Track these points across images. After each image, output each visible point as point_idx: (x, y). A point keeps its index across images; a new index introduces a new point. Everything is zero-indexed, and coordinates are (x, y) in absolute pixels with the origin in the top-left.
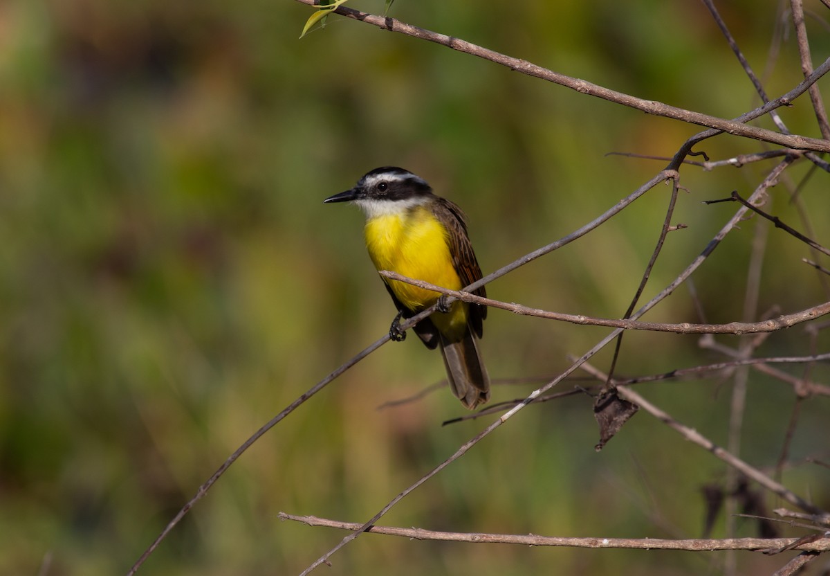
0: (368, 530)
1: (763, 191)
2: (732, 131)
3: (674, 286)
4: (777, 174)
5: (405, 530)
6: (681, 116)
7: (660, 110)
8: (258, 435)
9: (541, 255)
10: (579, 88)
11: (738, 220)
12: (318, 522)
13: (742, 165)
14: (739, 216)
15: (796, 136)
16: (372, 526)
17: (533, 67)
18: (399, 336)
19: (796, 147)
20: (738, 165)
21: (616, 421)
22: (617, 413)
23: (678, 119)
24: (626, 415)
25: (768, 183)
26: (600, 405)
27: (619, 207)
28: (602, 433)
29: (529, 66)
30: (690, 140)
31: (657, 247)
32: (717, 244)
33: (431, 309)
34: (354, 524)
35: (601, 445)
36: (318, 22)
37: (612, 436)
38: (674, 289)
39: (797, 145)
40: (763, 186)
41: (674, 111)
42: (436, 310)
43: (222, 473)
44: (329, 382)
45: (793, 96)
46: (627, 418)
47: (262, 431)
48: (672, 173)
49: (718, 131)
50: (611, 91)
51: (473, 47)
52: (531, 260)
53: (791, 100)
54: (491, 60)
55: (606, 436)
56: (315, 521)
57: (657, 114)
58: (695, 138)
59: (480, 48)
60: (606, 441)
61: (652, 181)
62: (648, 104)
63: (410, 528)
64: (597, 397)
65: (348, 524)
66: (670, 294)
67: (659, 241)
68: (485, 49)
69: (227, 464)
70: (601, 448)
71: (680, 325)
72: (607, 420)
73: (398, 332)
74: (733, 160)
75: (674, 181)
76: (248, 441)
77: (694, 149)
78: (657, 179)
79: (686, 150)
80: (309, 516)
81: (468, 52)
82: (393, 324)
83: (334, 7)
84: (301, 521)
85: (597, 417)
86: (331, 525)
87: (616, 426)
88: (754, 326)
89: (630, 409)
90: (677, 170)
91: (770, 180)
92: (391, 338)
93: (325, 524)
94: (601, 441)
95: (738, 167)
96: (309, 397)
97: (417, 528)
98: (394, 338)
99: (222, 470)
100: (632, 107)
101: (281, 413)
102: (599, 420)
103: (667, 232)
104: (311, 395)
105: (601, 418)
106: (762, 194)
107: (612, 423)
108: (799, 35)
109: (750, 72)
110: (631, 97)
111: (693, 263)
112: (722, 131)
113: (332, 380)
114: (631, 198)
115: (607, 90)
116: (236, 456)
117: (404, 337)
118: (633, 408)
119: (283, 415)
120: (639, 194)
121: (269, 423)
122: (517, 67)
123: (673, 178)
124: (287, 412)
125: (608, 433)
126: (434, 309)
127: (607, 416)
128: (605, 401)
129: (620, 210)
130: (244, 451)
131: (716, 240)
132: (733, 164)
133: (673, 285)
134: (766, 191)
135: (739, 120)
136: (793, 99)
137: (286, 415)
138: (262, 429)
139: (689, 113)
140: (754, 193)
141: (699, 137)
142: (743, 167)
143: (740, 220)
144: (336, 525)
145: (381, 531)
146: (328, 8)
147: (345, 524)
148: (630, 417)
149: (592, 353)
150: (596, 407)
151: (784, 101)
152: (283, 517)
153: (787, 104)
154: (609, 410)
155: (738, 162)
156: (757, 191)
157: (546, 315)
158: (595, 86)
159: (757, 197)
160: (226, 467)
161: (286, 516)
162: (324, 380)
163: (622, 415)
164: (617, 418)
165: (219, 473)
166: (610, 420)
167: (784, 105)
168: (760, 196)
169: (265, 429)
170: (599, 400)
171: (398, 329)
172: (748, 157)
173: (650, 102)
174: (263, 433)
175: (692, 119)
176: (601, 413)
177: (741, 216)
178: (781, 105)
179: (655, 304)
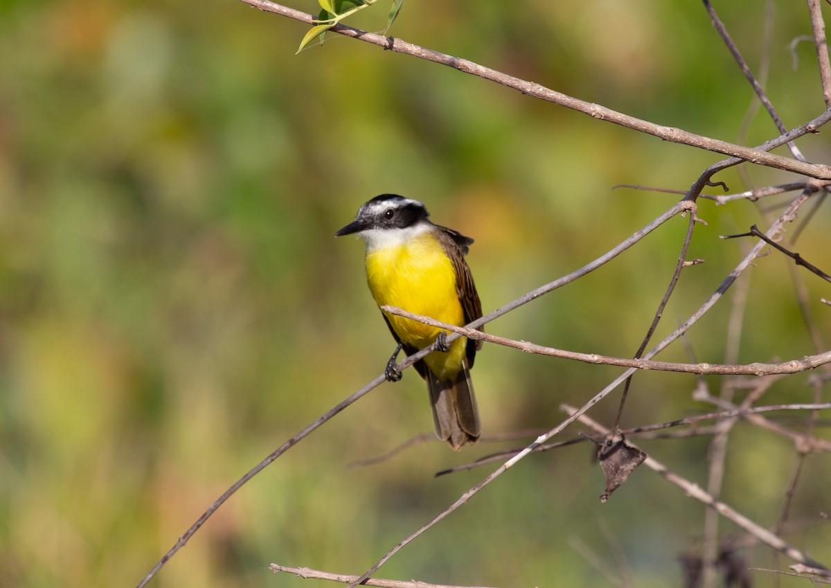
0: (363, 583)
1: (780, 226)
2: (754, 160)
3: (688, 326)
4: (796, 208)
5: (404, 583)
6: (701, 144)
7: (679, 137)
8: (242, 482)
9: (548, 291)
10: (593, 114)
11: (754, 256)
12: (312, 573)
13: (757, 199)
14: (755, 252)
15: (822, 166)
16: (368, 579)
17: (546, 91)
18: (395, 376)
19: (822, 177)
20: (753, 198)
21: (622, 469)
22: (624, 461)
23: (698, 146)
24: (634, 464)
25: (786, 218)
26: (605, 452)
27: (632, 240)
28: (608, 482)
29: (541, 90)
30: (709, 169)
31: (671, 284)
32: (733, 281)
33: (430, 349)
34: (350, 577)
35: (607, 495)
36: (316, 37)
37: (618, 485)
38: (687, 330)
39: (823, 175)
40: (781, 221)
41: (694, 138)
42: (435, 349)
43: (203, 522)
44: (319, 426)
45: (820, 123)
46: (634, 466)
47: (247, 477)
48: (689, 204)
49: (739, 159)
50: (627, 116)
51: (482, 69)
52: (538, 296)
53: (818, 127)
54: (501, 83)
55: (612, 486)
56: (308, 573)
57: (676, 141)
58: (714, 167)
59: (490, 70)
60: (612, 491)
61: (667, 213)
62: (666, 130)
63: (410, 581)
64: (602, 444)
65: (344, 577)
66: (683, 334)
67: (674, 278)
68: (494, 71)
69: (209, 513)
70: (606, 498)
71: (698, 366)
72: (613, 469)
73: (394, 372)
74: (748, 194)
75: (691, 213)
76: (232, 488)
77: (713, 179)
78: (673, 210)
79: (705, 180)
80: (303, 567)
81: (476, 74)
82: (389, 364)
83: (334, 22)
84: (294, 573)
85: (603, 465)
86: (326, 577)
87: (623, 475)
88: (776, 367)
89: (639, 457)
90: (695, 201)
91: (787, 215)
92: (386, 378)
93: (320, 577)
94: (606, 491)
95: (753, 201)
96: (297, 441)
97: (417, 580)
98: (390, 379)
99: (204, 519)
100: (649, 133)
101: (267, 458)
102: (605, 469)
103: (682, 267)
104: (300, 439)
105: (606, 467)
106: (779, 230)
107: (619, 471)
108: (821, 60)
109: (766, 100)
110: (648, 123)
111: (707, 302)
112: (744, 160)
113: (321, 424)
114: (645, 231)
115: (623, 115)
116: (219, 503)
117: (400, 377)
118: (641, 456)
119: (269, 461)
120: (654, 227)
121: (253, 469)
122: (528, 90)
123: (690, 210)
124: (274, 457)
125: (614, 482)
126: (433, 348)
127: (613, 464)
128: (610, 448)
129: (633, 244)
130: (227, 498)
131: (731, 277)
132: (748, 198)
133: (686, 325)
134: (784, 226)
135: (761, 149)
136: (821, 125)
137: (273, 460)
138: (246, 475)
139: (709, 140)
140: (771, 229)
141: (719, 166)
142: (758, 201)
143: (757, 257)
144: (331, 578)
145: (379, 584)
146: (327, 23)
147: (340, 576)
148: (638, 465)
149: (601, 396)
150: (601, 455)
151: (810, 128)
152: (276, 568)
153: (814, 132)
154: (616, 457)
155: (754, 195)
156: (773, 226)
157: (557, 354)
158: (610, 111)
159: (774, 233)
160: (207, 515)
161: (278, 567)
162: (313, 424)
163: (630, 463)
164: (624, 466)
165: (200, 522)
166: (617, 469)
167: (811, 132)
168: (777, 231)
169: (249, 476)
170: (605, 448)
171: (395, 369)
172: (764, 190)
173: (668, 129)
174: (248, 480)
175: (712, 147)
176: (606, 461)
177: (757, 252)
178: (807, 132)
179: (667, 345)
